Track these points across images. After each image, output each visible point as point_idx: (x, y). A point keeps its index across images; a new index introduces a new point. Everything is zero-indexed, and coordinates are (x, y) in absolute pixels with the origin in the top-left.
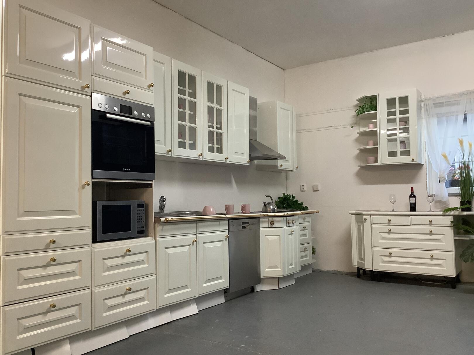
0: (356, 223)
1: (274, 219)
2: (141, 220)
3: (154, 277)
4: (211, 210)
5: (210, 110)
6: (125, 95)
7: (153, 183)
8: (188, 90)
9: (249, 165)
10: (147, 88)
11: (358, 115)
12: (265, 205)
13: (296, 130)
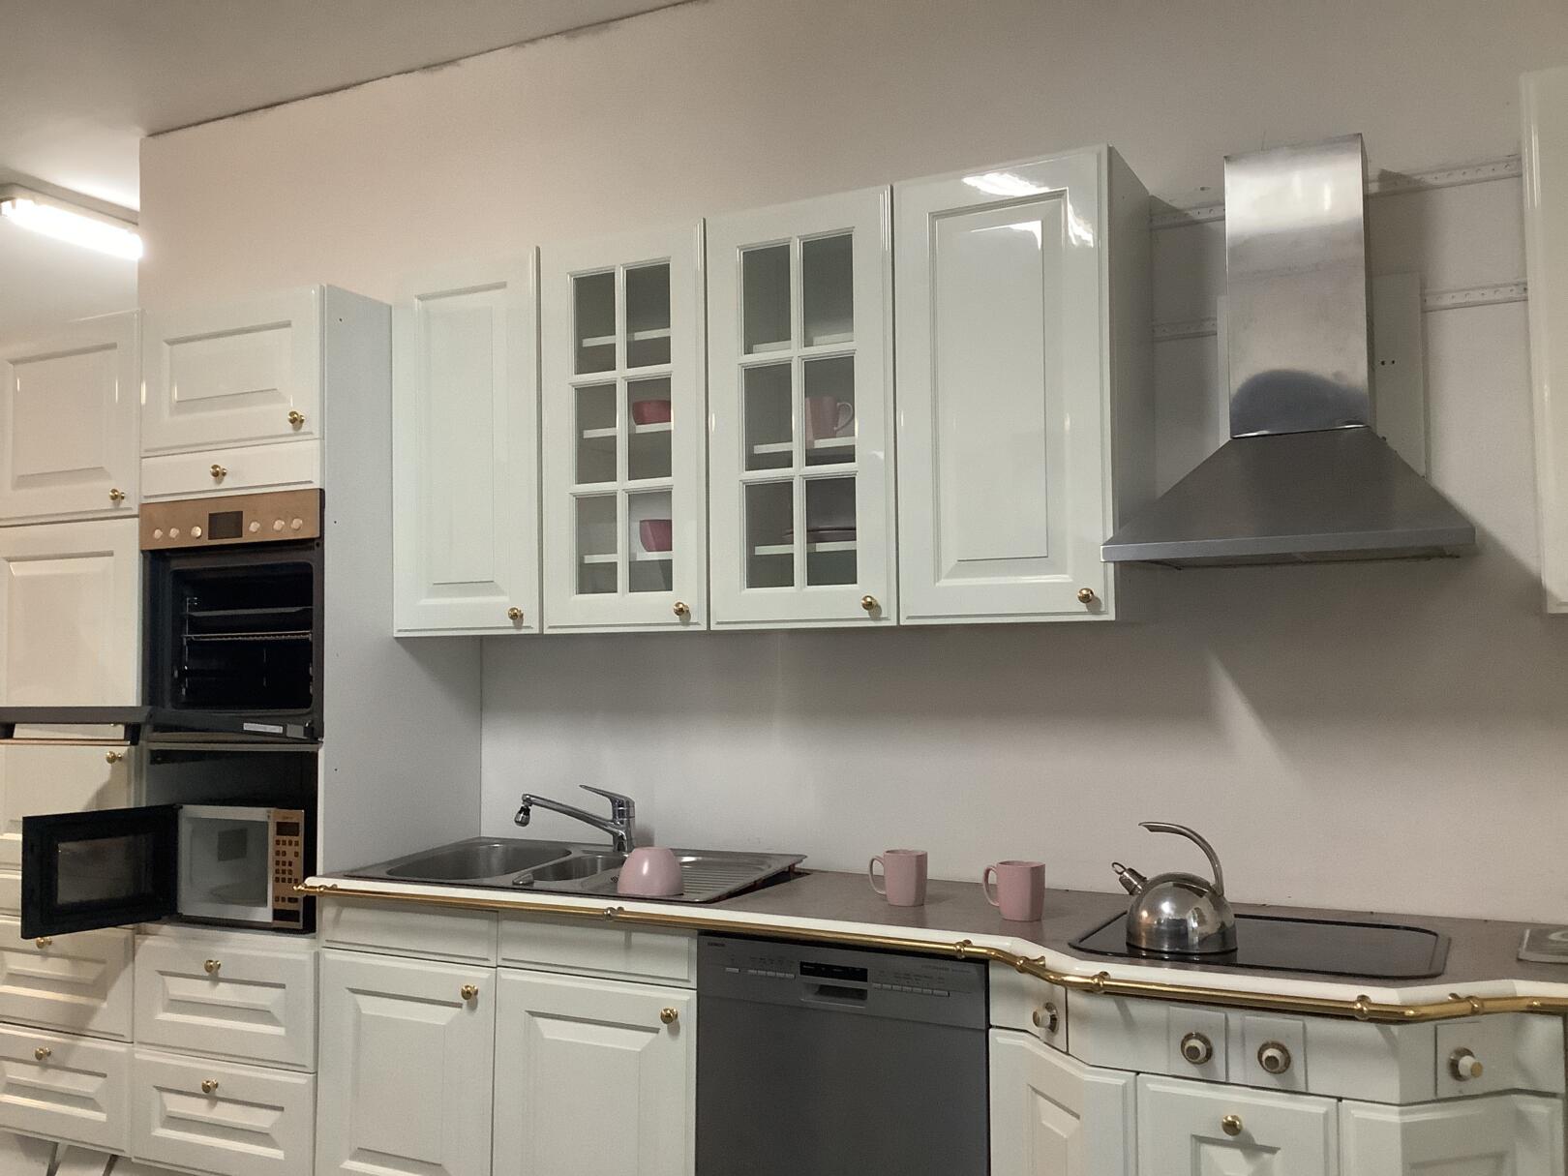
2: (287, 876)
6: (222, 481)
10: (292, 431)
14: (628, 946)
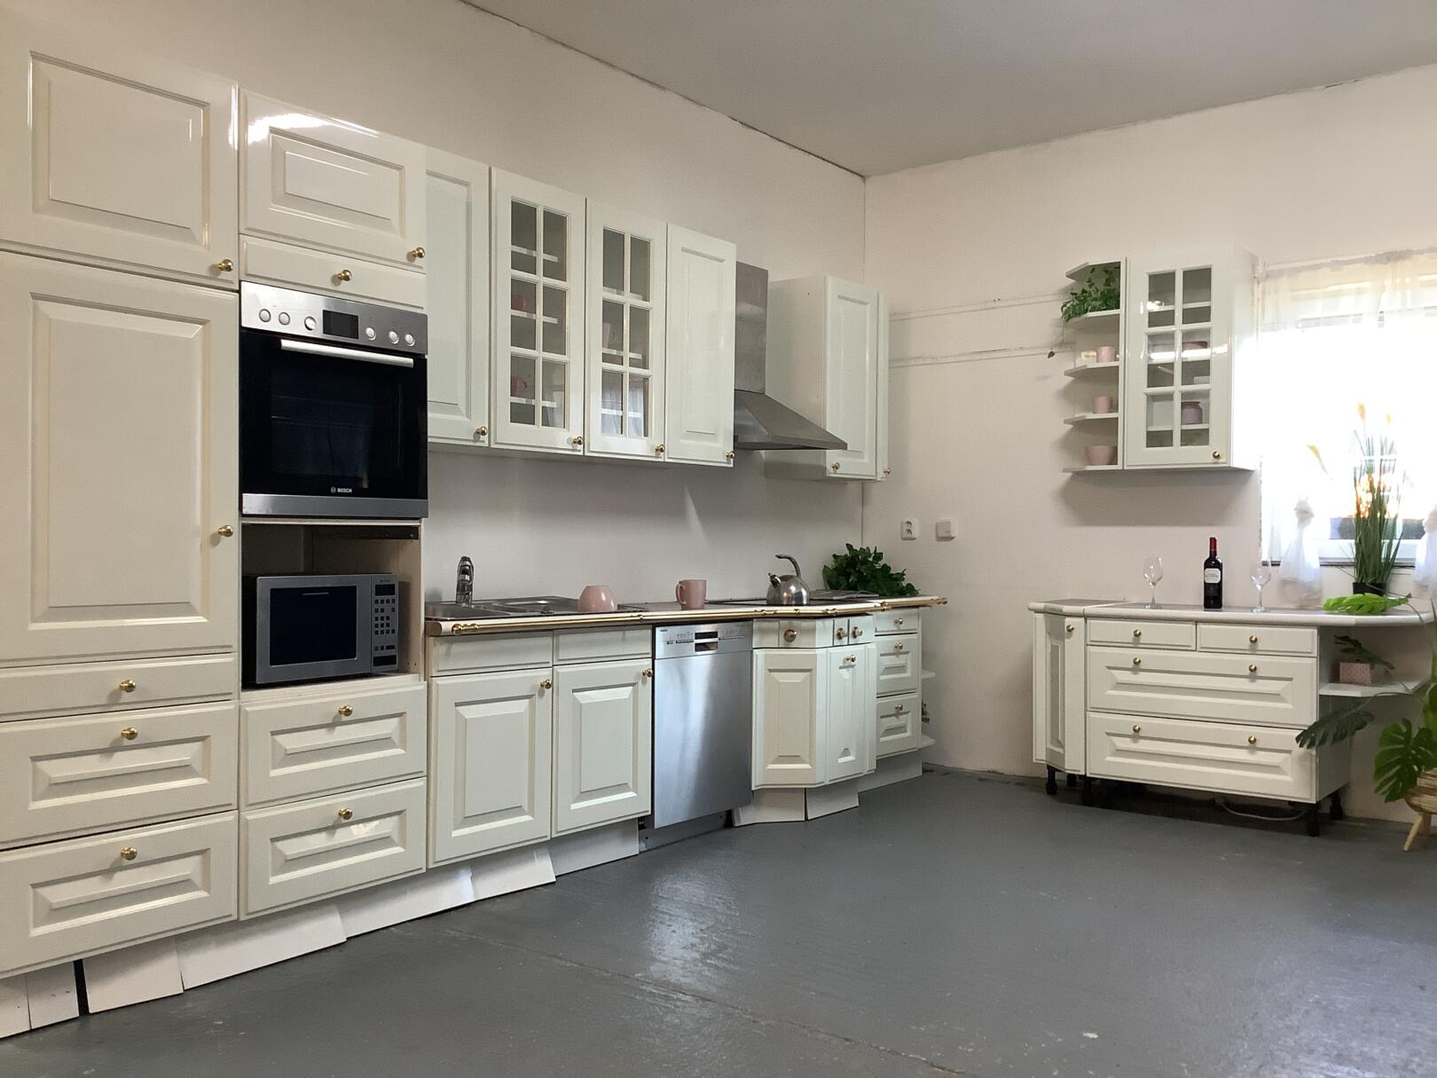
0: (1048, 637)
1: (796, 623)
2: (385, 628)
3: (421, 783)
4: (604, 598)
5: (612, 312)
6: (339, 284)
7: (424, 526)
8: (541, 256)
9: (732, 466)
10: (406, 261)
11: (1068, 320)
12: (774, 583)
13: (890, 361)
14: (624, 640)
